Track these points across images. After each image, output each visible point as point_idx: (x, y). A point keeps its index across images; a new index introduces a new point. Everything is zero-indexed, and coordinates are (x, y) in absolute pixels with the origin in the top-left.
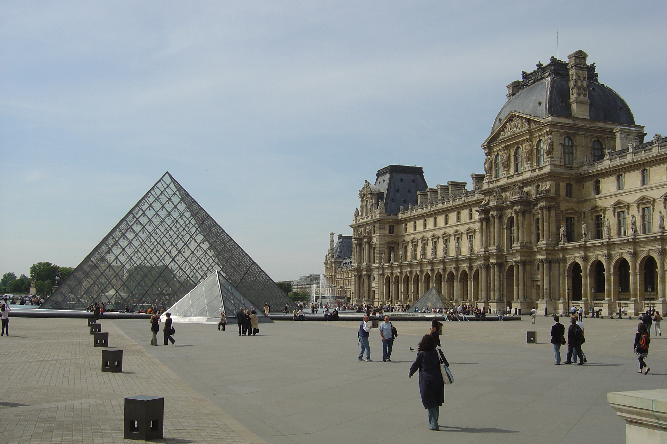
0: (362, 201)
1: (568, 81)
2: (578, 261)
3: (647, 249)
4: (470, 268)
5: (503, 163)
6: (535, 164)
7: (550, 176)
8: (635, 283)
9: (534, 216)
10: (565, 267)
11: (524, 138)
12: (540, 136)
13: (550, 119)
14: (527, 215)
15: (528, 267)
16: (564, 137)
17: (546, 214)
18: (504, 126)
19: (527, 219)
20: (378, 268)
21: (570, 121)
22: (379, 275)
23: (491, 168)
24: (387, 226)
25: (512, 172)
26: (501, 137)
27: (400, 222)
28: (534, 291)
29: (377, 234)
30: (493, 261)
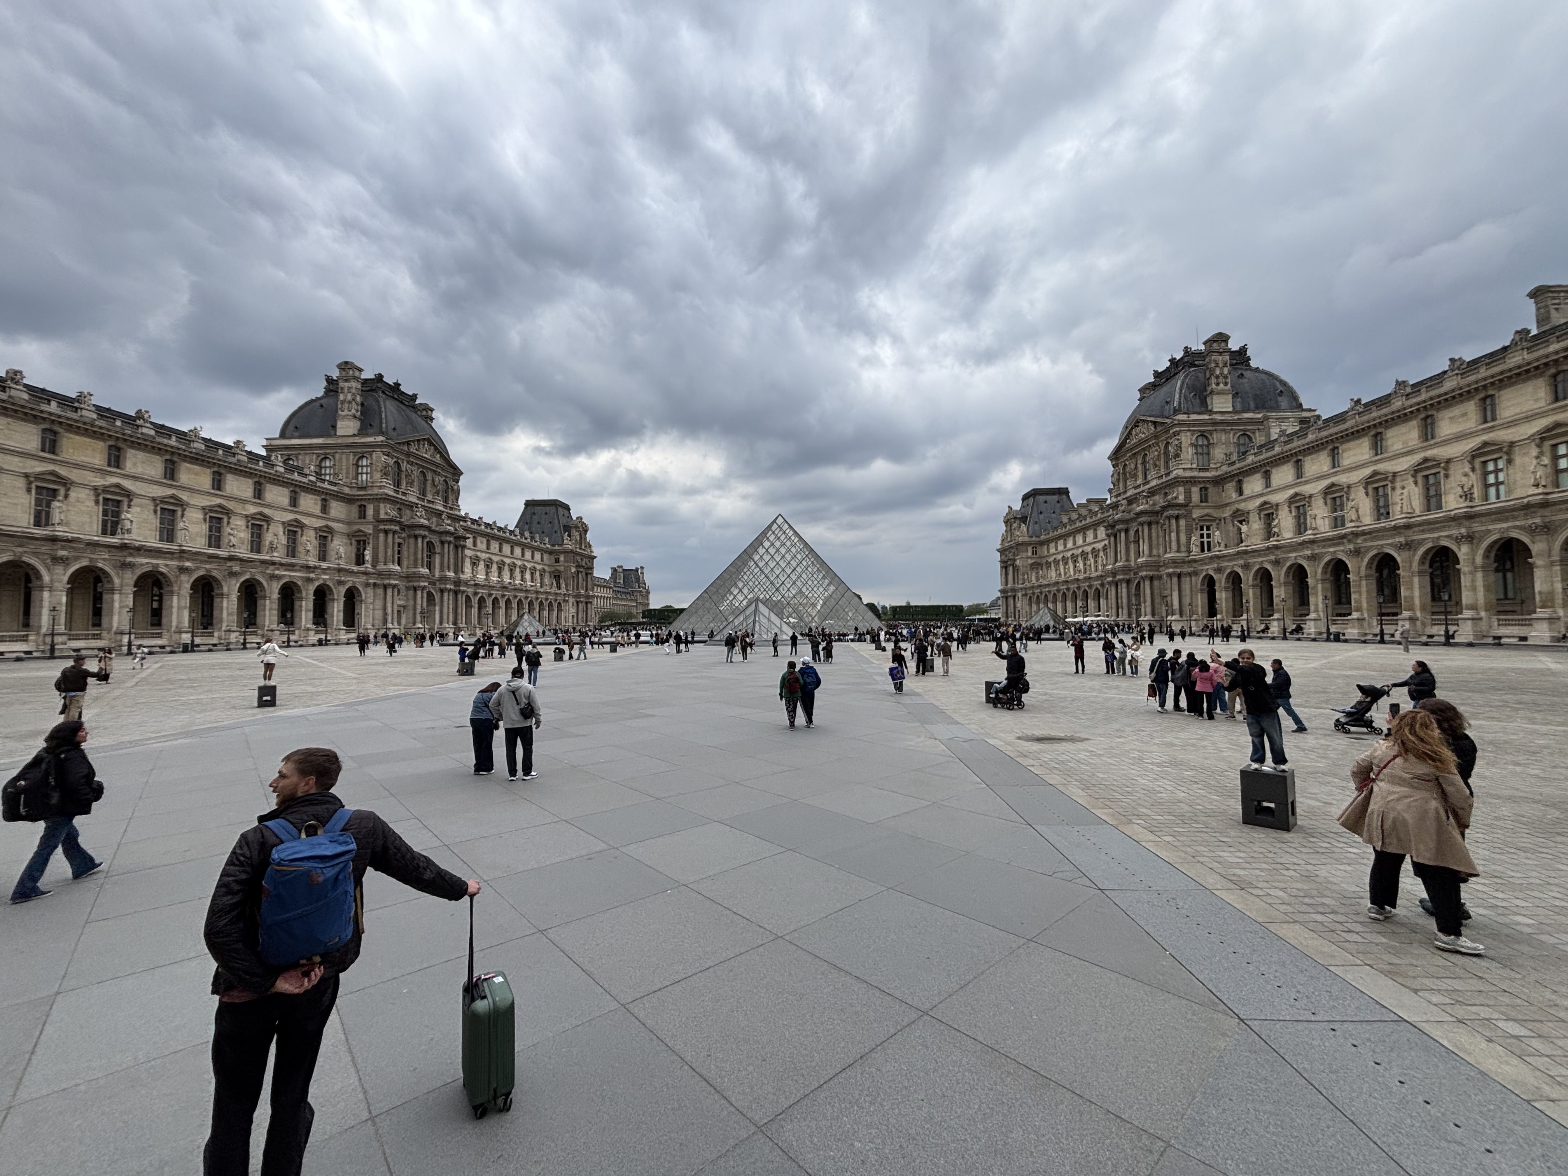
0: (1006, 526)
2: (1211, 573)
3: (1294, 555)
5: (1131, 473)
6: (1163, 470)
7: (1178, 482)
8: (1280, 596)
9: (1161, 527)
10: (1197, 580)
11: (1151, 443)
12: (1167, 438)
13: (1177, 418)
14: (1154, 527)
16: (1196, 435)
18: (1130, 433)
19: (1153, 531)
21: (1206, 417)
23: (1118, 480)
24: (1030, 549)
25: (1140, 481)
26: (1127, 446)
27: (1042, 543)
28: (1164, 608)
29: (1020, 557)
30: (1120, 577)
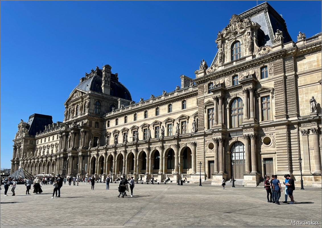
0: (19, 129)
1: (102, 77)
2: (95, 156)
4: (56, 159)
5: (72, 112)
6: (83, 112)
7: (87, 118)
10: (90, 159)
12: (85, 100)
13: (90, 92)
14: (77, 135)
15: (75, 159)
16: (96, 101)
17: (84, 134)
18: (73, 95)
20: (22, 160)
21: (100, 94)
22: (22, 163)
24: (29, 141)
25: (75, 115)
27: (36, 139)
29: (23, 144)
30: (62, 156)
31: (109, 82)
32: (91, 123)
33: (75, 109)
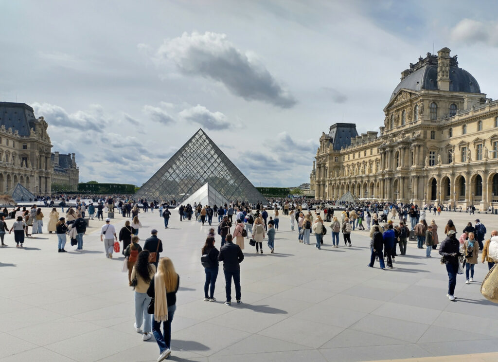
0: (321, 144)
1: (437, 67)
3: (476, 170)
4: (375, 181)
5: (395, 120)
6: (413, 120)
7: (421, 127)
8: (468, 191)
9: (411, 151)
10: (427, 180)
11: (408, 104)
12: (416, 103)
13: (423, 92)
14: (407, 150)
15: (406, 181)
16: (431, 103)
17: (417, 149)
18: (396, 97)
19: (406, 153)
20: (328, 180)
22: (329, 184)
23: (388, 123)
24: (334, 158)
25: (400, 125)
26: (395, 104)
27: (341, 155)
29: (328, 162)
30: (386, 176)
31: (447, 73)
32: (425, 133)
33: (400, 117)
